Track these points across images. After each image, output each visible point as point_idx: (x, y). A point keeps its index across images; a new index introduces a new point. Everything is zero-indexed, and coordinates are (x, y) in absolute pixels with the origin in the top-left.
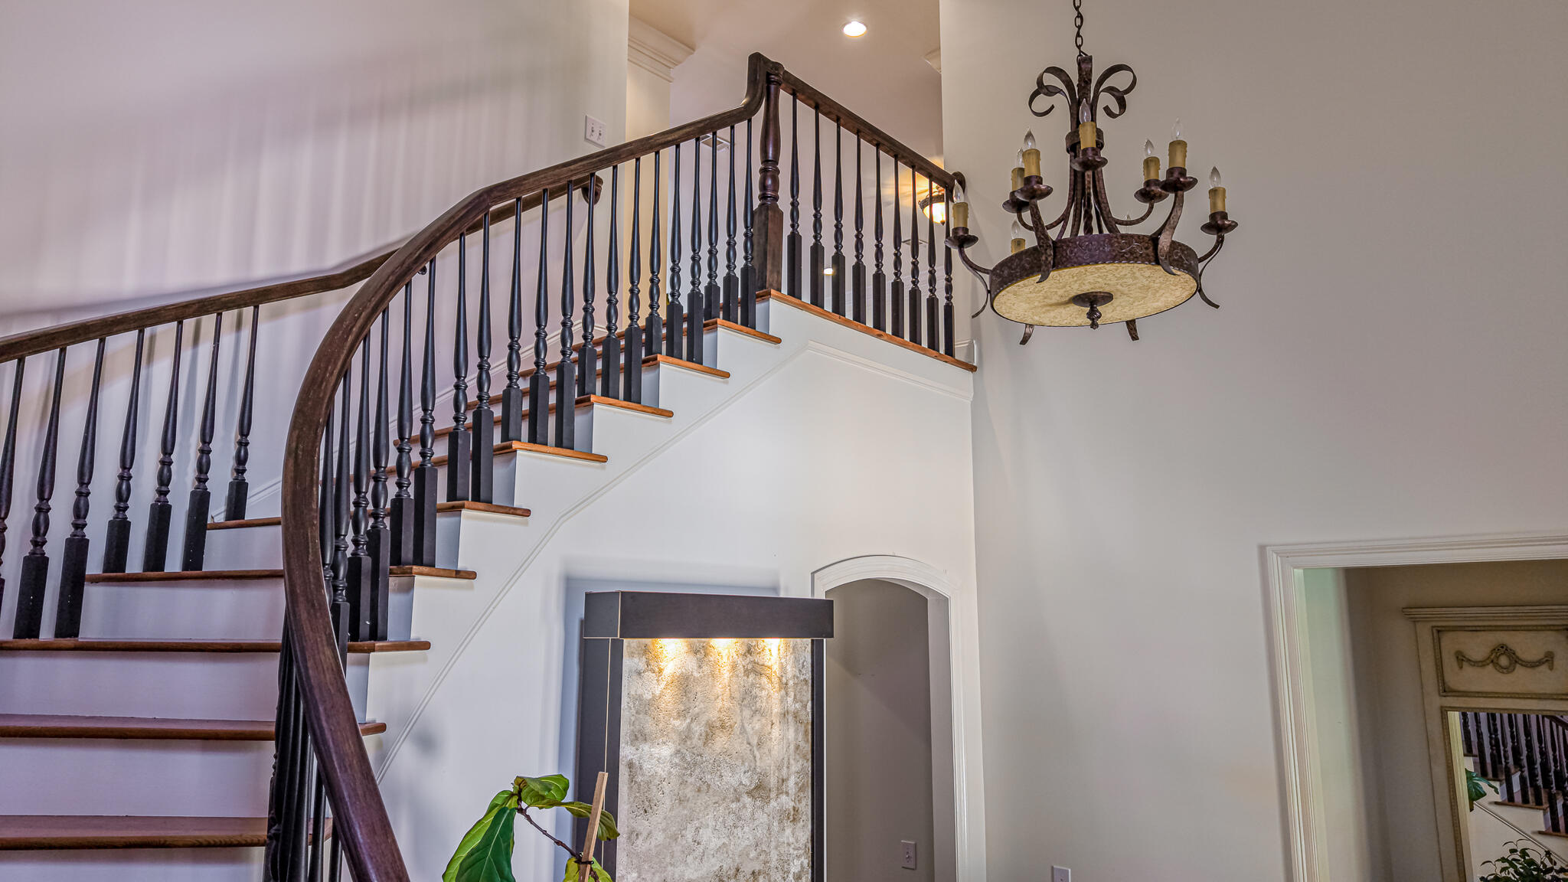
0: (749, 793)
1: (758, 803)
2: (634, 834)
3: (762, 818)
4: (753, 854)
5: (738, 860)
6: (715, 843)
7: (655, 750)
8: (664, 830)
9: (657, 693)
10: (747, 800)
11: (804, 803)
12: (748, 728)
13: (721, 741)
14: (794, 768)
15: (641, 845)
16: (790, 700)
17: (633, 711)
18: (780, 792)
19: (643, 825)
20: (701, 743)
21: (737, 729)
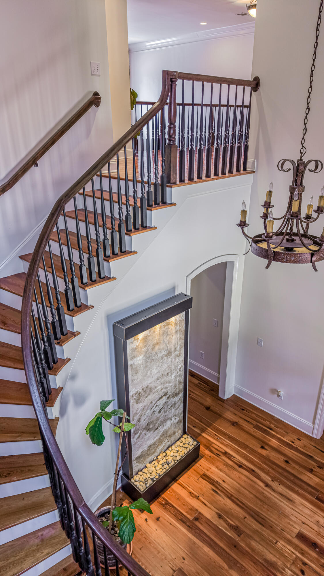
0: (166, 356)
1: (168, 357)
2: (133, 381)
3: (170, 360)
4: (167, 369)
5: (163, 373)
6: (156, 371)
7: (139, 358)
8: (142, 376)
9: (138, 345)
10: (165, 358)
11: (182, 351)
12: (166, 341)
13: (157, 348)
14: (179, 344)
15: (135, 382)
16: (178, 327)
17: (131, 352)
18: (175, 351)
19: (135, 377)
20: (151, 351)
21: (162, 342)
